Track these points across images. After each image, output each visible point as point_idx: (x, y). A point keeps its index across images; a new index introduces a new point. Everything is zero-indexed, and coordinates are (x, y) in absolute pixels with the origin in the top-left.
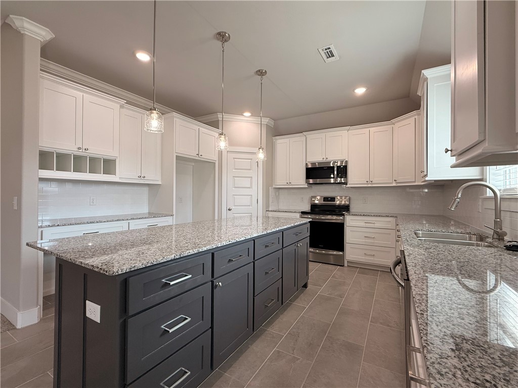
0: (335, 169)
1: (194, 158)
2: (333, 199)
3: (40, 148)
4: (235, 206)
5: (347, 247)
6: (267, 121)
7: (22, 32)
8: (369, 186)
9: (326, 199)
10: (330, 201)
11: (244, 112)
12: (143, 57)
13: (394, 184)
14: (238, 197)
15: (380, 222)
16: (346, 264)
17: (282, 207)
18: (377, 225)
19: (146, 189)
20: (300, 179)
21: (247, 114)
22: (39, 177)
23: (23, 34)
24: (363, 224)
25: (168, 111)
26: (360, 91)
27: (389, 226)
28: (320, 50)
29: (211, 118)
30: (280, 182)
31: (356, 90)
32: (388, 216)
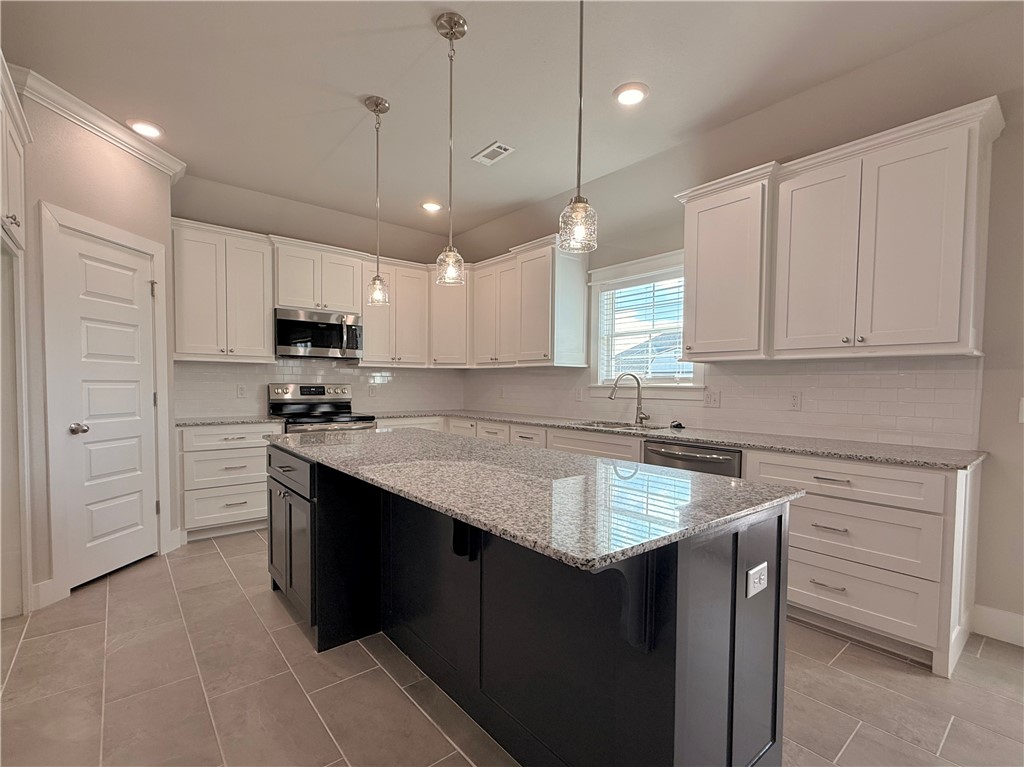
0: (345, 330)
2: (320, 390)
6: (179, 169)
8: (395, 365)
10: (314, 393)
26: (432, 208)
31: (426, 206)
32: (435, 415)
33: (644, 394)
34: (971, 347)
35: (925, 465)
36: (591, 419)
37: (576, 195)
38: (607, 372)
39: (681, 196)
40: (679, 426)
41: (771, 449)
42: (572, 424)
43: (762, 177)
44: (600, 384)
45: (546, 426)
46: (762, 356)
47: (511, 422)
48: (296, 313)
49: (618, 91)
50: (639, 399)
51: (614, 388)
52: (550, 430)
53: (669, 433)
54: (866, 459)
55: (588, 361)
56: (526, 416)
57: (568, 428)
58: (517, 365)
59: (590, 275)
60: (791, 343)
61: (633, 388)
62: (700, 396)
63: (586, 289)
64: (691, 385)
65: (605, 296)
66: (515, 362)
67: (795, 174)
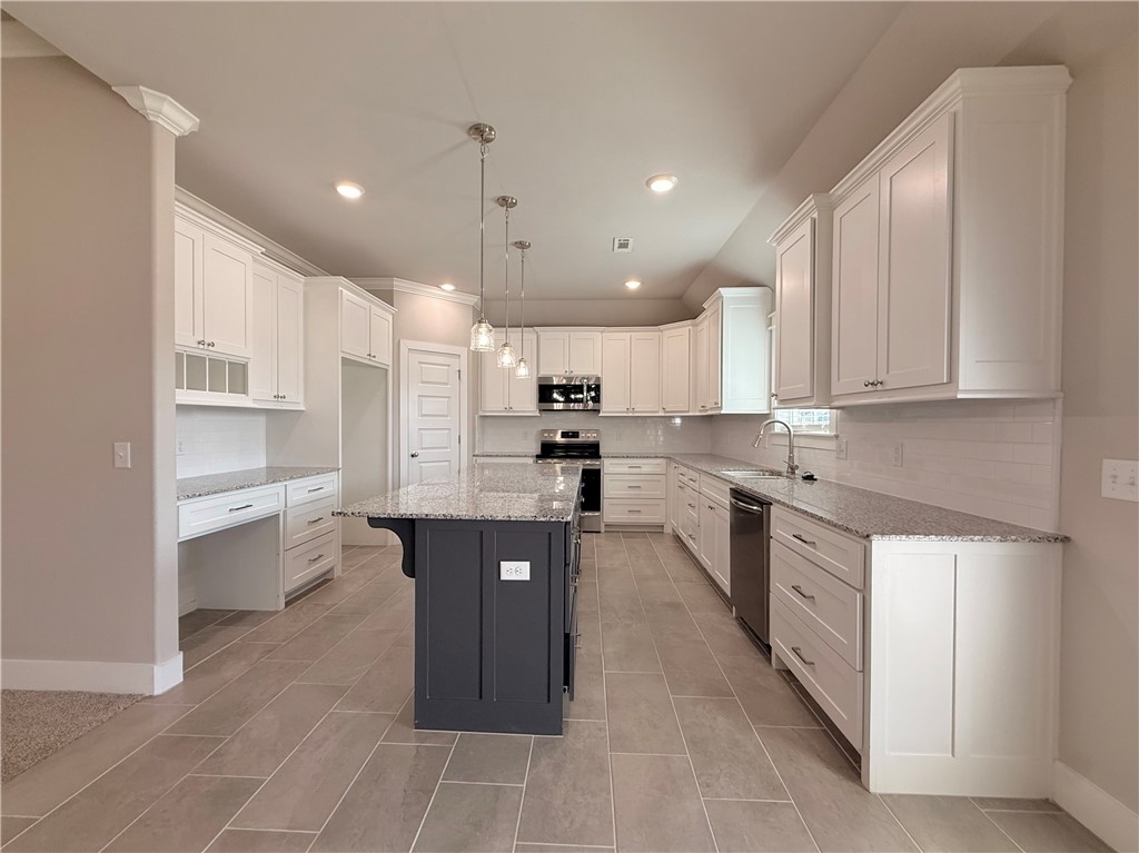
0: (585, 388)
1: (362, 360)
2: (575, 435)
3: (177, 347)
4: (422, 449)
5: (605, 503)
6: (476, 300)
7: (151, 118)
8: (630, 415)
9: (564, 435)
10: (572, 437)
11: (442, 283)
12: (349, 191)
13: (663, 414)
14: (427, 432)
15: (648, 466)
16: (603, 530)
17: (488, 450)
18: (644, 470)
19: (262, 420)
20: (528, 403)
21: (448, 287)
22: (177, 402)
23: (150, 122)
24: (626, 470)
25: (315, 272)
26: (633, 285)
27: (658, 470)
28: (616, 240)
29: (381, 283)
30: (493, 406)
31: (627, 284)
32: (657, 457)
33: (796, 442)
40: (810, 478)
43: (812, 211)
46: (814, 403)
48: (551, 378)
49: (648, 183)
50: (792, 447)
55: (769, 408)
61: (785, 435)
62: (832, 445)
63: (768, 334)
64: (828, 432)
67: (842, 199)
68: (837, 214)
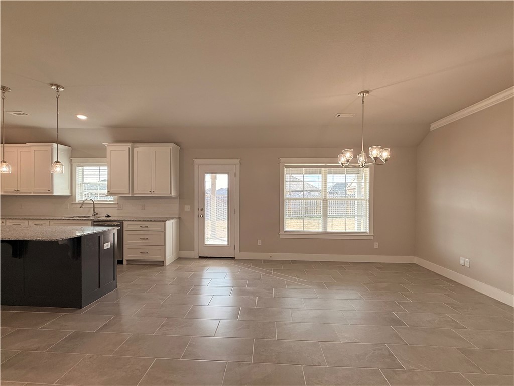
33: (96, 205)
34: (173, 194)
35: (161, 221)
36: (73, 216)
37: (57, 160)
38: (80, 197)
39: (106, 144)
40: (109, 216)
41: (130, 220)
42: (63, 218)
43: (129, 145)
44: (77, 202)
45: (49, 219)
46: (130, 195)
47: (30, 219)
50: (94, 207)
51: (83, 204)
52: (51, 221)
53: (105, 218)
54: (154, 221)
55: (71, 192)
56: (37, 216)
57: (61, 219)
58: (32, 194)
59: (72, 160)
60: (138, 192)
61: (91, 204)
62: (116, 206)
63: (70, 165)
64: (113, 202)
65: (79, 169)
66: (31, 193)
67: (138, 147)
68: (135, 150)
